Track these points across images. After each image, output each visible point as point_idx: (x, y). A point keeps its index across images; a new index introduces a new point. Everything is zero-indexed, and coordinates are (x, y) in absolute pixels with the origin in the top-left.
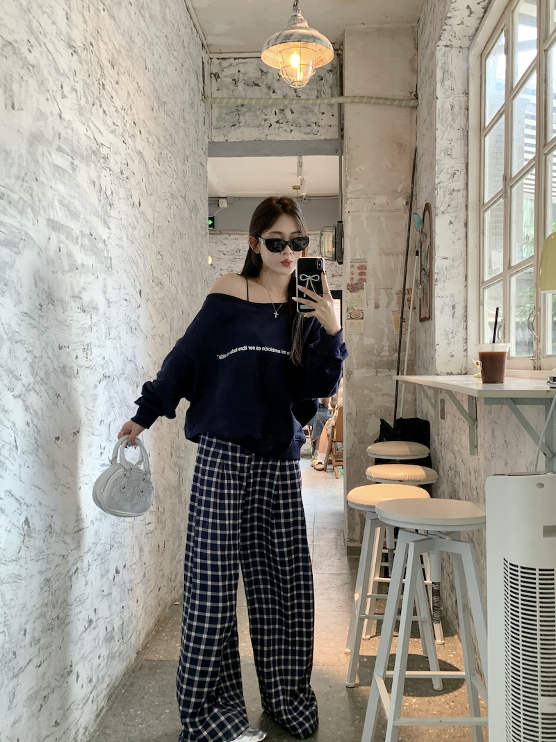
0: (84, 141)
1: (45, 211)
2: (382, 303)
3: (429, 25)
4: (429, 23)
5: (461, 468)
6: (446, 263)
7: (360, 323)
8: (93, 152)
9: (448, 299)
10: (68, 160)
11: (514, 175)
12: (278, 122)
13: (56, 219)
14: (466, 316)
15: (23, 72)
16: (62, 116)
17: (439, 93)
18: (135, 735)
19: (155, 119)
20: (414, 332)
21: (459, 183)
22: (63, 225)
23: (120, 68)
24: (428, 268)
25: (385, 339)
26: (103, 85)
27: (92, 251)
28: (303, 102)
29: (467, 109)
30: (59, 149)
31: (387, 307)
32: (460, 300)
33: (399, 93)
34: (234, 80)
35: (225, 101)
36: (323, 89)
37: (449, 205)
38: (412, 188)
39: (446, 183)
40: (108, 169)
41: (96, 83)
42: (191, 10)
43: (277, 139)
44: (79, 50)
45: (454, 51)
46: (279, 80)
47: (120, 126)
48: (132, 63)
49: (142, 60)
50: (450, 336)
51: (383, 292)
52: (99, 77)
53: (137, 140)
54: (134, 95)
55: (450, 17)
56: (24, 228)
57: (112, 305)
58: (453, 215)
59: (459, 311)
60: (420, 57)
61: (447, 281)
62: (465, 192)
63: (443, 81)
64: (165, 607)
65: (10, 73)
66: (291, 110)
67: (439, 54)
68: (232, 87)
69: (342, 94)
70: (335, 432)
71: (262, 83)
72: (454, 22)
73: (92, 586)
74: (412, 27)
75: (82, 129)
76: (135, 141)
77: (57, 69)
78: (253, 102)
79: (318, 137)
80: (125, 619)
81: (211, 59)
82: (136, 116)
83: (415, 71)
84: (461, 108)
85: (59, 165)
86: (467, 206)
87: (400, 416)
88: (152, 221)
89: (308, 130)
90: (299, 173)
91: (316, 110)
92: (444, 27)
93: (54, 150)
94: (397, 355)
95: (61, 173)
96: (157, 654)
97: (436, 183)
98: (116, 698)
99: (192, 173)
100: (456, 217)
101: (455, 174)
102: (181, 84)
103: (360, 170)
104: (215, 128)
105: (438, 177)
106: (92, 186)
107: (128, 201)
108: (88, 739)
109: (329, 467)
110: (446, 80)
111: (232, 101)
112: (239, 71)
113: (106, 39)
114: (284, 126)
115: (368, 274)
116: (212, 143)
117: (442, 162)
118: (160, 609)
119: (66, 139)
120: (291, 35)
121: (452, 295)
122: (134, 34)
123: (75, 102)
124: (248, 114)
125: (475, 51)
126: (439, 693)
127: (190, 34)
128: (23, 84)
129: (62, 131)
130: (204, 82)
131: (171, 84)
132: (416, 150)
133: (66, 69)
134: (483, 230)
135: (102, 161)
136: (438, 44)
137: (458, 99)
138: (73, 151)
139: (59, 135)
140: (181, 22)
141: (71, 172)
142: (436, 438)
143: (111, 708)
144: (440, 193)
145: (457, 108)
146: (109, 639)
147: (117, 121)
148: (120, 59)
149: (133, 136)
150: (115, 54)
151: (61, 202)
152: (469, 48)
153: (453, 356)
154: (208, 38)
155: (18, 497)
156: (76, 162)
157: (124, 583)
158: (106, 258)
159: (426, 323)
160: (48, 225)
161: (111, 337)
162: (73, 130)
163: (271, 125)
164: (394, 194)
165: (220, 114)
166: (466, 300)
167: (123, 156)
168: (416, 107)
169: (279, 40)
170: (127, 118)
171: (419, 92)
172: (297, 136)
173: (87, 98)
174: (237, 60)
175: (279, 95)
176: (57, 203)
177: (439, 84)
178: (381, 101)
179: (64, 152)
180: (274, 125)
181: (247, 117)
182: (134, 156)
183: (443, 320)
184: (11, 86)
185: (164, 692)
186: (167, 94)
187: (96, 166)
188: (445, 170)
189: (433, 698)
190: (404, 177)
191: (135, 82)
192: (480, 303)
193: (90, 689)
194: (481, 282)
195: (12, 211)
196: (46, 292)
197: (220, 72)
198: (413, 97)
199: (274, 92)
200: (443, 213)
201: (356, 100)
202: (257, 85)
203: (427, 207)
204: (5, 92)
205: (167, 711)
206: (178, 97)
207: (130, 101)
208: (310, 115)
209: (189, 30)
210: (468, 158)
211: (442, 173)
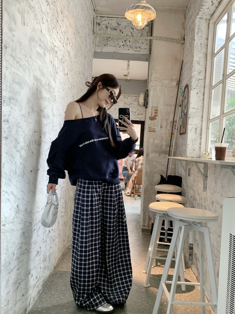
0: (49, 43)
1: (33, 72)
2: (164, 125)
4: (192, 8)
5: (197, 197)
6: (194, 110)
7: (154, 134)
8: (52, 49)
9: (194, 125)
10: (43, 51)
11: (227, 74)
12: (123, 45)
13: (37, 76)
14: (201, 133)
15: (29, 9)
16: (42, 31)
17: (196, 38)
18: (55, 302)
19: (75, 38)
20: (176, 139)
21: (202, 76)
22: (39, 79)
23: (64, 14)
24: (186, 111)
25: (164, 141)
26: (58, 20)
27: (49, 92)
28: (135, 38)
29: (207, 46)
30: (40, 45)
31: (166, 128)
32: (199, 126)
33: (177, 37)
34: (106, 27)
35: (103, 35)
36: (144, 33)
37: (197, 86)
38: (180, 78)
39: (197, 76)
40: (57, 57)
41: (55, 19)
43: (123, 52)
44: (50, 3)
45: (204, 20)
46: (125, 28)
47: (63, 39)
48: (69, 13)
49: (72, 12)
50: (194, 141)
51: (164, 121)
52: (56, 17)
53: (68, 46)
54: (68, 27)
55: (204, 5)
56: (25, 77)
57: (55, 116)
58: (199, 90)
59: (198, 131)
60: (187, 22)
61: (194, 118)
62: (204, 80)
63: (198, 33)
64: (66, 249)
65: (24, 9)
66: (129, 41)
67: (197, 21)
68: (105, 29)
69: (151, 36)
70: (136, 180)
71: (118, 29)
72: (205, 8)
73: (40, 237)
74: (184, 9)
75: (48, 38)
77: (41, 10)
78: (114, 36)
79: (140, 53)
80: (51, 252)
81: (97, 16)
83: (184, 28)
84: (204, 45)
85: (39, 52)
86: (204, 87)
87: (169, 174)
88: (71, 82)
89: (136, 49)
90: (128, 69)
91: (140, 42)
92: (200, 10)
93: (38, 46)
94: (169, 148)
95: (40, 56)
96: (63, 268)
97: (192, 75)
98: (46, 286)
99: (87, 64)
100: (199, 91)
101: (200, 72)
102: (85, 25)
103: (158, 68)
104: (98, 46)
105: (193, 73)
106: (51, 63)
107: (63, 72)
108: (35, 303)
109: (133, 195)
110: (199, 33)
111: (106, 35)
112: (109, 23)
114: (126, 47)
115: (158, 113)
116: (95, 52)
117: (196, 67)
118: (64, 249)
119: (43, 41)
120: (139, 6)
121: (196, 124)
123: (47, 26)
124: (111, 41)
125: (212, 22)
126: (184, 292)
127: (90, 4)
128: (28, 14)
129: (41, 38)
130: (94, 26)
131: (82, 25)
132: (183, 61)
133: (45, 11)
134: (211, 97)
135: (55, 53)
136: (197, 17)
137: (204, 41)
138: (45, 47)
139: (40, 39)
141: (43, 56)
142: (185, 184)
143: (43, 290)
144: (193, 80)
145: (203, 45)
146: (45, 260)
147: (62, 37)
148: (65, 10)
149: (67, 44)
150: (63, 8)
151: (39, 69)
152: (209, 20)
153: (194, 150)
154: (97, 7)
155: (15, 195)
156: (46, 52)
157: (52, 237)
158: (54, 96)
159: (183, 135)
160: (34, 78)
161: (54, 130)
162: (45, 38)
163: (120, 47)
164: (172, 80)
165: (99, 40)
166: (202, 126)
167: (63, 52)
168: (184, 44)
169: (134, 8)
170: (65, 36)
171: (185, 37)
172: (131, 52)
173: (51, 25)
174: (108, 18)
175: (125, 34)
176: (37, 69)
177: (196, 34)
178: (169, 40)
179: (41, 47)
180: (122, 46)
181: (110, 43)
182: (67, 52)
183: (191, 134)
184: (24, 15)
185: (67, 285)
186: (80, 29)
187: (53, 55)
188: (196, 70)
189: (181, 294)
190: (176, 73)
191: (69, 21)
192: (208, 128)
193: (36, 281)
194: (208, 119)
195: (21, 69)
196: (31, 107)
197: (100, 23)
198: (183, 39)
199: (123, 33)
200: (194, 89)
201: (158, 38)
202: (115, 29)
203: (187, 86)
204: (22, 17)
205: (68, 293)
206: (84, 31)
207: (67, 29)
208: (137, 43)
210: (206, 66)
211: (195, 71)
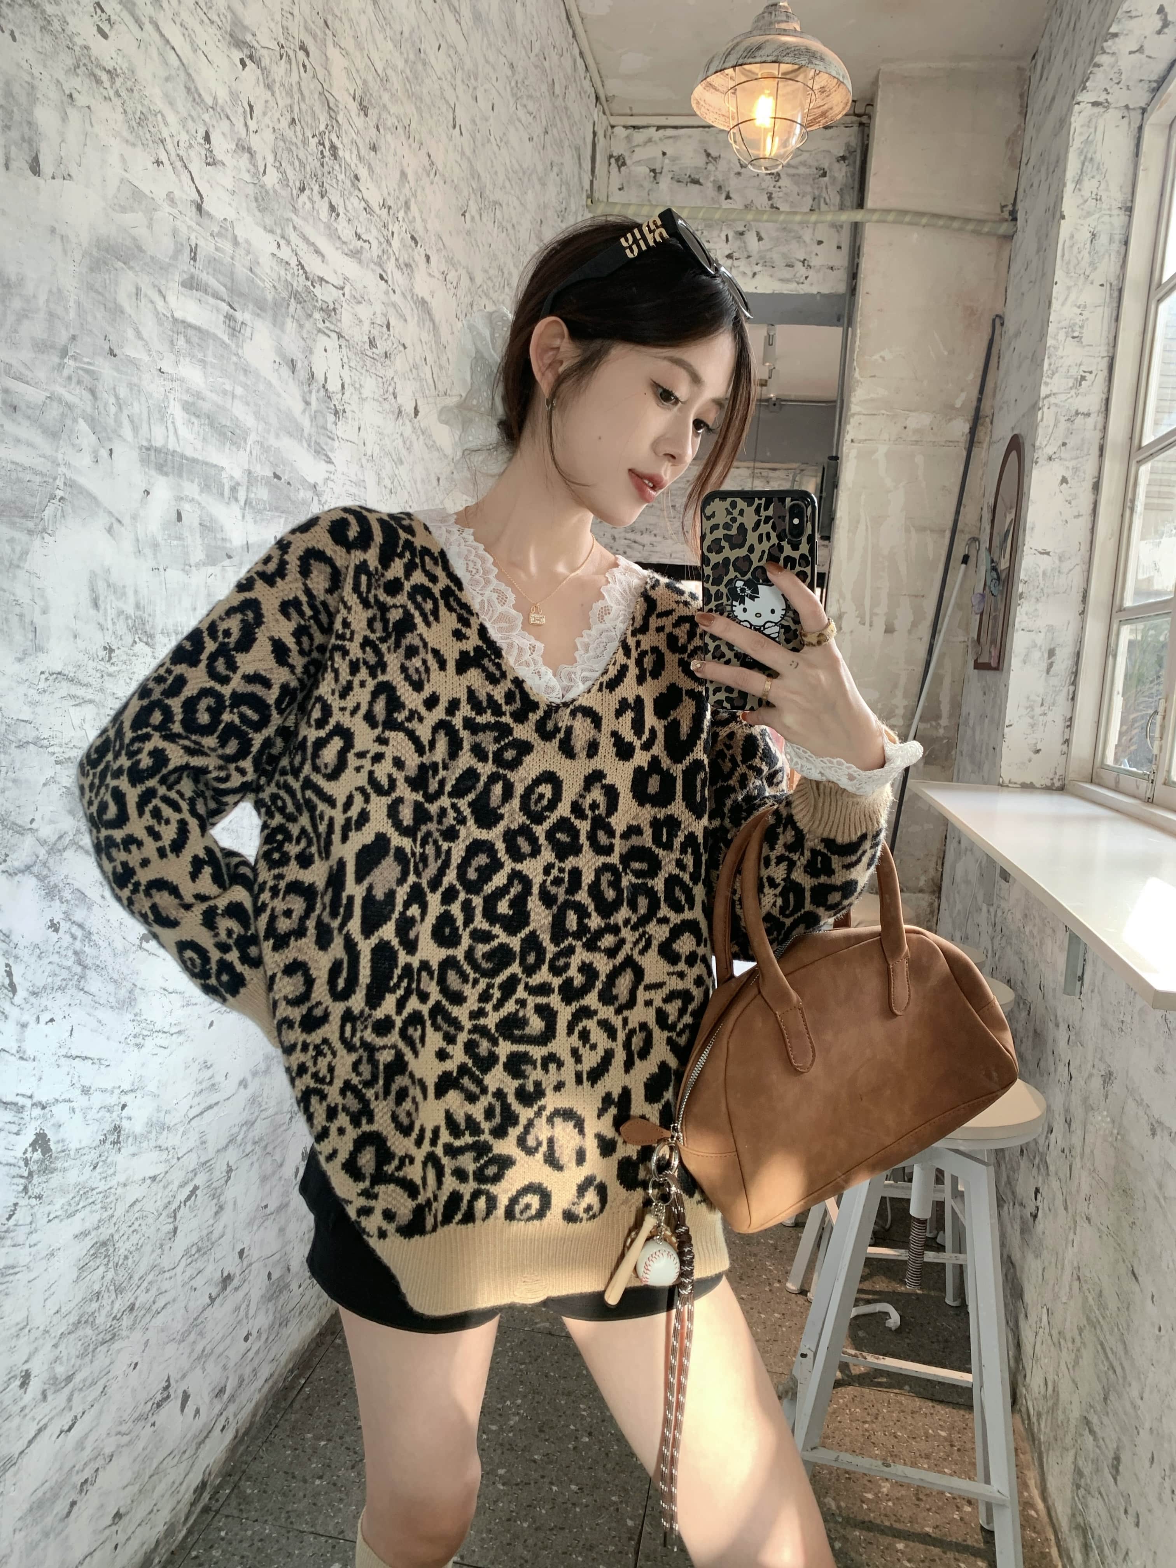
0: (268, 269)
1: (135, 429)
2: (902, 621)
3: (1060, 57)
6: (1045, 563)
8: (295, 295)
9: (1042, 635)
10: (218, 310)
12: (729, 256)
13: (172, 447)
14: (1076, 674)
15: (76, 83)
16: (204, 206)
17: (1069, 205)
19: (468, 233)
21: (1091, 400)
22: (194, 461)
23: (384, 115)
24: (1005, 567)
25: (899, 693)
26: (333, 148)
28: (782, 218)
29: (1126, 243)
30: (191, 284)
31: (908, 632)
32: (1066, 638)
33: (978, 208)
34: (653, 171)
35: (632, 209)
36: (824, 194)
37: (1064, 444)
39: (1063, 397)
40: (334, 336)
41: (313, 141)
42: (576, 19)
44: (266, 55)
45: (1111, 116)
46: (739, 174)
47: (375, 244)
48: (418, 108)
49: (444, 108)
50: (1038, 710)
51: (905, 602)
52: (322, 128)
53: (416, 274)
54: (418, 179)
55: (1115, 35)
56: (62, 469)
58: (1071, 464)
59: (1063, 662)
60: (1030, 131)
61: (1044, 599)
62: (1100, 419)
65: (28, 78)
66: (758, 234)
67: (1077, 121)
68: (647, 184)
69: (861, 205)
71: (707, 177)
72: (1123, 46)
74: (1019, 68)
75: (263, 243)
76: (411, 277)
77: (192, 92)
79: (806, 288)
81: (613, 127)
82: (419, 225)
83: (1017, 163)
84: (1111, 240)
85: (186, 320)
86: (1102, 449)
88: (446, 448)
89: (787, 273)
91: (807, 236)
92: (1097, 59)
93: (176, 286)
95: (195, 340)
97: (1042, 394)
100: (1076, 470)
101: (1083, 378)
102: (540, 168)
103: (883, 358)
105: (1047, 384)
106: (285, 371)
107: (386, 406)
110: (1086, 179)
112: (664, 154)
113: (349, 44)
114: (744, 264)
117: (1059, 353)
119: (213, 260)
120: (759, 48)
121: (1050, 629)
122: (429, 47)
123: (247, 177)
125: (1156, 119)
127: (569, 71)
129: (201, 243)
130: (593, 172)
131: (517, 167)
133: (223, 95)
134: (1133, 501)
135: (317, 315)
136: (1079, 99)
137: (1109, 221)
138: (231, 290)
139: (193, 251)
140: (550, 40)
141: (225, 338)
144: (1046, 417)
145: (1103, 239)
148: (386, 97)
149: (407, 265)
150: (371, 83)
151: (190, 408)
152: (1144, 111)
153: (1038, 751)
154: (609, 83)
156: (242, 315)
159: (989, 675)
160: (145, 461)
162: (235, 242)
164: (949, 410)
166: (1080, 641)
167: (379, 308)
168: (1009, 238)
170: (394, 227)
171: (1019, 206)
172: (765, 284)
173: (284, 173)
174: (661, 131)
175: (737, 203)
176: (176, 411)
177: (1069, 187)
178: (941, 222)
179: (206, 292)
183: (1024, 677)
184: (31, 113)
186: (503, 187)
187: (301, 326)
188: (1063, 370)
190: (971, 377)
191: (423, 152)
192: (1109, 652)
194: (1115, 609)
196: (127, 618)
198: (1006, 215)
199: (728, 197)
200: (1050, 459)
201: (890, 217)
202: (696, 182)
203: (1016, 445)
206: (530, 196)
207: (406, 191)
208: (794, 245)
209: (568, 63)
210: (1115, 346)
211: (1056, 376)
